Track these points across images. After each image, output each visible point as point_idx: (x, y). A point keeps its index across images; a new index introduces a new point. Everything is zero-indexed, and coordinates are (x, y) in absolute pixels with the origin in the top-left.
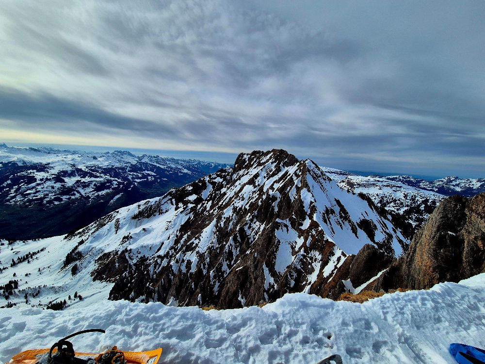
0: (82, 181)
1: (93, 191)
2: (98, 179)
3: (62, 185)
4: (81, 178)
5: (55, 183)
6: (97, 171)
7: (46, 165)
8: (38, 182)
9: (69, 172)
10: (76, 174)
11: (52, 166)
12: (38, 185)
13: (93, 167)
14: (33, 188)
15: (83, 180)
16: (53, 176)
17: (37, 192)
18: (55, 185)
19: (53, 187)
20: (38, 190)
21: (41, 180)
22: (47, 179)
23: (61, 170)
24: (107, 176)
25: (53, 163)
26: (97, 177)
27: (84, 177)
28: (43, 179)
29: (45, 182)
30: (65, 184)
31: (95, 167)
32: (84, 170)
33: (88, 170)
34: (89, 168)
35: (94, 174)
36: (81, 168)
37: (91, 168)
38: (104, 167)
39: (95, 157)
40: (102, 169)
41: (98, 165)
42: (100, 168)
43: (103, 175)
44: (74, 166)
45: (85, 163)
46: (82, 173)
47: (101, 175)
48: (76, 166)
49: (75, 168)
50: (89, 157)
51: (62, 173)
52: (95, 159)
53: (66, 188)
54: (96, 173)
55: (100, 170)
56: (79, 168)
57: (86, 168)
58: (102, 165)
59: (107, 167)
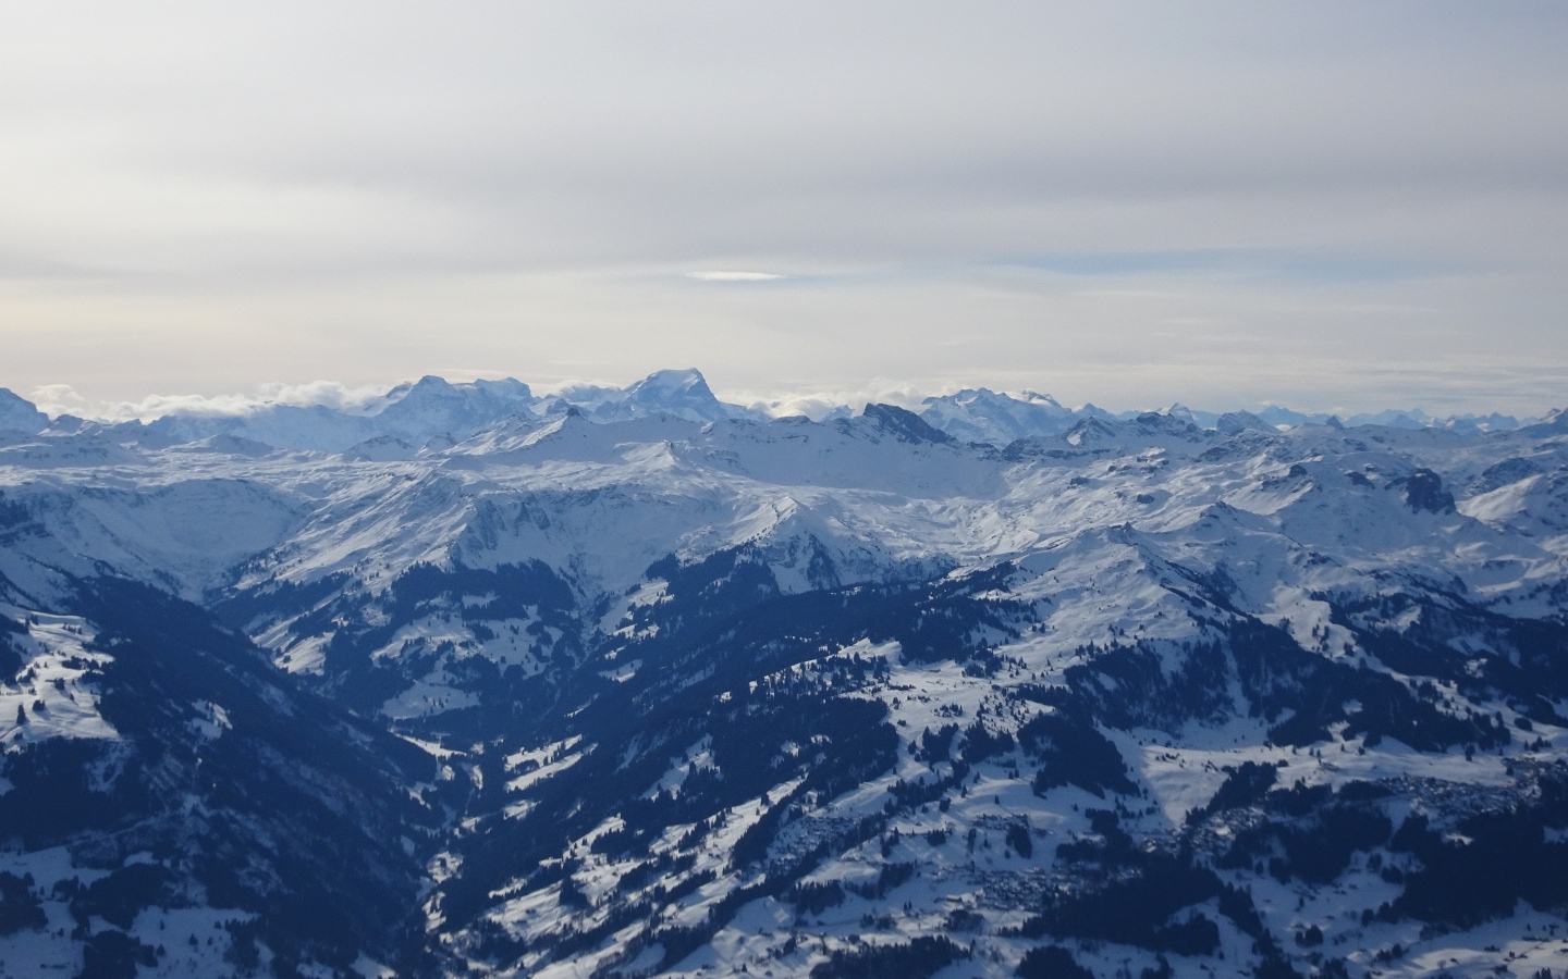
0: (1286, 780)
1: (1389, 915)
2: (1453, 767)
3: (1101, 821)
4: (1278, 738)
5: (1040, 788)
6: (1449, 667)
7: (979, 580)
8: (912, 770)
9: (1171, 665)
10: (1234, 689)
11: (1025, 592)
12: (910, 798)
13: (1399, 603)
14: (868, 828)
15: (1298, 767)
16: (1034, 708)
17: (896, 876)
18: (1038, 815)
19: (1020, 837)
20: (899, 857)
21: (935, 746)
22: (982, 746)
23: (1103, 642)
24: (1549, 732)
25: (1039, 561)
26: (1438, 734)
27: (1304, 734)
28: (949, 732)
29: (961, 771)
30: (1134, 805)
31: (1424, 602)
32: (1309, 644)
33: (1348, 650)
34: (1360, 619)
35: (1414, 693)
36: (1286, 622)
37: (1379, 625)
38: (1520, 611)
39: (1436, 477)
40: (1501, 631)
41: (1464, 589)
42: (1478, 625)
43: (1511, 705)
44: (1222, 602)
45: (1324, 560)
46: (1287, 680)
47: (1481, 711)
48: (1235, 600)
49: (1225, 615)
50: (1371, 477)
51: (1108, 673)
52: (1433, 507)
53: (1136, 857)
54: (1428, 689)
55: (1476, 642)
56: (1269, 619)
57: (1339, 615)
58: (1499, 588)
59: (1554, 610)
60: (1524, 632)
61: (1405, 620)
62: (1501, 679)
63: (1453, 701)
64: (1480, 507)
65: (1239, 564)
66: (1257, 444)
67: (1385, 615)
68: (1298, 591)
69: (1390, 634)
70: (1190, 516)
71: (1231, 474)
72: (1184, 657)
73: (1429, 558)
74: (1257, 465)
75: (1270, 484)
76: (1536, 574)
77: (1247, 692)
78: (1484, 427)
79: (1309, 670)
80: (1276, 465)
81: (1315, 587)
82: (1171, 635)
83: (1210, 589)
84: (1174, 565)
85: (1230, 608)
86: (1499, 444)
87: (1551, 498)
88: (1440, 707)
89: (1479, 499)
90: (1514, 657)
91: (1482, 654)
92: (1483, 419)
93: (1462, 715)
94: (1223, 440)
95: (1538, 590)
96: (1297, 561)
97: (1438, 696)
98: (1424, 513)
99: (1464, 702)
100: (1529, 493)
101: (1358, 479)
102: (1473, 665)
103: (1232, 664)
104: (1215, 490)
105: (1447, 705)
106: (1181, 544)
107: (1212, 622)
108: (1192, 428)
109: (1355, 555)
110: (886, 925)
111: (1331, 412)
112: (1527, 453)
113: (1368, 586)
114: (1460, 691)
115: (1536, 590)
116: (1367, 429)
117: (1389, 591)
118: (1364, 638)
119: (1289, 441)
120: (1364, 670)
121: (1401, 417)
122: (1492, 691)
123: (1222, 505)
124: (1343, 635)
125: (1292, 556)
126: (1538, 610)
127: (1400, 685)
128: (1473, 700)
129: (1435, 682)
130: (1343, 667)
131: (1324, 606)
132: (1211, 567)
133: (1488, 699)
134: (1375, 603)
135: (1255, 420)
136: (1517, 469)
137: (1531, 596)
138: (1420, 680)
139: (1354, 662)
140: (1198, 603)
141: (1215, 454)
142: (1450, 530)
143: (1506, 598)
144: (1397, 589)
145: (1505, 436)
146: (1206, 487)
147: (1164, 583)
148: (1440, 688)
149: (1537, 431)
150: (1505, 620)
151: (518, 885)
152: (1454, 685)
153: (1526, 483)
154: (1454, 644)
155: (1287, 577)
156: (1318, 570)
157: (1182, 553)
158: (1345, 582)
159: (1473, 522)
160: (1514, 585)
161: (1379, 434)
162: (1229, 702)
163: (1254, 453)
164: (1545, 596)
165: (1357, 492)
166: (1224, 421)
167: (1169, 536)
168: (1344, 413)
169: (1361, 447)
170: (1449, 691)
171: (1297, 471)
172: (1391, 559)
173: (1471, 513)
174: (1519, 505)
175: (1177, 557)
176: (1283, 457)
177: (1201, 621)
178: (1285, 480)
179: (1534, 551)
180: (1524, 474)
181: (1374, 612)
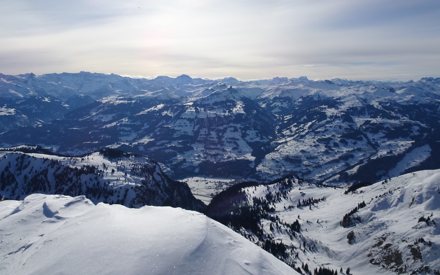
0: (372, 122)
1: (383, 137)
2: (393, 121)
3: (349, 126)
4: (371, 117)
5: (343, 122)
6: (393, 110)
7: (337, 99)
8: (328, 119)
9: (359, 109)
10: (366, 112)
11: (342, 101)
12: (328, 122)
13: (387, 103)
14: (323, 125)
15: (374, 121)
16: (343, 113)
17: (326, 131)
18: (342, 125)
19: (340, 127)
20: (327, 128)
21: (331, 117)
22: (336, 117)
23: (351, 106)
24: (405, 118)
25: (344, 97)
26: (391, 118)
27: (375, 117)
28: (333, 115)
29: (334, 120)
30: (353, 124)
31: (391, 103)
32: (376, 107)
33: (381, 108)
34: (382, 104)
35: (389, 113)
36: (373, 105)
37: (385, 105)
38: (402, 104)
39: (393, 88)
40: (400, 106)
41: (395, 101)
42: (397, 105)
43: (401, 115)
44: (366, 102)
45: (378, 98)
46: (373, 111)
47: (397, 115)
48: (367, 102)
49: (366, 104)
50: (385, 88)
51: (351, 110)
52: (392, 92)
53: (354, 130)
54: (390, 113)
55: (397, 107)
56: (371, 104)
57: (380, 104)
58: (400, 101)
59: (407, 104)
60: (403, 106)
61: (388, 105)
62: (399, 111)
63: (393, 114)
64: (398, 92)
65: (368, 98)
66: (371, 84)
67: (385, 104)
68: (375, 101)
69: (386, 106)
70: (362, 92)
71: (367, 88)
72: (361, 108)
73: (391, 98)
74: (371, 87)
75: (372, 89)
76: (405, 100)
77: (368, 112)
78: (399, 83)
79: (376, 110)
80: (373, 87)
81: (377, 101)
82: (359, 106)
83: (364, 101)
84: (360, 98)
85: (366, 103)
86: (401, 85)
87: (408, 91)
88: (392, 115)
89: (398, 91)
90: (401, 109)
91: (397, 109)
92: (399, 82)
93: (394, 116)
94: (367, 84)
95: (405, 101)
96: (375, 98)
97: (392, 113)
98: (391, 92)
99: (395, 114)
100: (405, 90)
101: (383, 88)
102: (396, 110)
103: (366, 109)
104: (365, 90)
105: (392, 114)
106: (361, 96)
107: (364, 104)
108: (363, 83)
109: (382, 97)
110: (325, 136)
111: (380, 81)
112: (405, 85)
113: (384, 101)
114: (394, 113)
115: (405, 102)
116: (385, 83)
117: (386, 101)
118: (383, 107)
119: (375, 84)
120: (382, 110)
121: (389, 81)
122: (399, 113)
123: (366, 91)
124: (380, 106)
125: (374, 97)
126: (405, 104)
127: (387, 112)
128: (396, 114)
129: (391, 112)
130: (380, 110)
131: (378, 103)
132: (364, 98)
133: (398, 114)
134: (384, 103)
135: (370, 82)
136: (404, 87)
137: (404, 102)
138: (389, 111)
139: (381, 109)
140: (362, 102)
141: (366, 86)
142: (394, 94)
143: (401, 102)
144: (387, 101)
145: (402, 84)
146: (364, 89)
147: (359, 100)
148: (392, 112)
149: (406, 83)
150: (400, 105)
151: (285, 130)
152: (394, 112)
153: (405, 89)
154: (394, 107)
155: (374, 99)
156: (377, 99)
157: (361, 97)
158: (381, 100)
159: (397, 94)
160: (402, 101)
161: (386, 83)
162: (366, 113)
163: (370, 85)
164: (406, 102)
165: (383, 90)
166: (367, 82)
167: (360, 95)
168: (382, 81)
169: (384, 85)
170: (393, 113)
171: (376, 88)
172: (387, 98)
173: (397, 93)
174: (404, 92)
175: (360, 97)
176: (374, 86)
177: (363, 104)
178: (374, 89)
179: (405, 97)
180: (404, 88)
181: (384, 104)
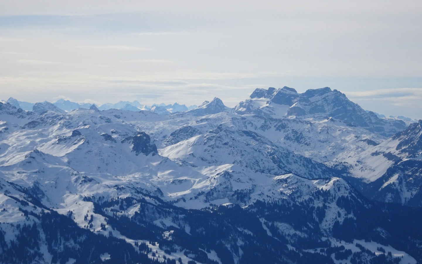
9: (10, 236)
31: (142, 201)
34: (109, 211)
39: (148, 137)
40: (181, 216)
41: (162, 194)
44: (37, 203)
45: (90, 180)
48: (44, 202)
50: (114, 136)
52: (146, 152)
57: (98, 209)
58: (180, 194)
59: (207, 205)
61: (132, 211)
63: (157, 252)
64: (170, 152)
66: (54, 119)
67: (122, 208)
68: (77, 197)
69: (125, 218)
70: (20, 157)
71: (41, 135)
72: (17, 233)
74: (55, 130)
75: (62, 140)
76: (198, 186)
77: (50, 250)
78: (170, 110)
80: (65, 130)
81: (86, 194)
83: (30, 196)
84: (12, 184)
85: (41, 206)
86: (179, 119)
87: (206, 147)
88: (150, 256)
89: (169, 147)
90: (188, 230)
91: (171, 228)
92: (170, 106)
94: (36, 117)
95: (199, 194)
96: (76, 181)
97: (149, 251)
98: (141, 155)
99: (162, 253)
100: (194, 145)
101: (107, 137)
102: (167, 234)
103: (43, 236)
104: (33, 143)
105: (154, 255)
108: (20, 111)
109: (106, 177)
111: (92, 102)
112: (193, 123)
113: (113, 194)
114: (161, 247)
115: (198, 194)
116: (112, 111)
117: (124, 196)
118: (111, 221)
119: (71, 118)
121: (128, 105)
122: (176, 247)
123: (37, 152)
124: (100, 219)
125: (74, 178)
126: (199, 205)
127: (130, 245)
128: (167, 252)
129: (148, 243)
131: (90, 204)
133: (175, 251)
134: (117, 202)
135: (53, 106)
136: (188, 132)
137: (196, 198)
138: (140, 242)
139: (106, 234)
140: (24, 204)
141: (33, 124)
142: (155, 164)
143: (183, 199)
144: (128, 195)
145: (182, 115)
146: (28, 142)
148: (150, 246)
149: (197, 112)
150: (183, 211)
152: (157, 245)
153: (193, 139)
154: (157, 223)
156: (87, 185)
157: (16, 177)
158: (101, 191)
159: (166, 159)
160: (187, 192)
161: (117, 114)
162: (41, 256)
163: (53, 124)
164: (202, 198)
165: (107, 144)
166: (37, 107)
167: (9, 168)
168: (99, 105)
169: (108, 121)
170: (155, 248)
171: (76, 133)
172: (125, 180)
173: (165, 155)
174: (190, 150)
175: (13, 179)
176: (68, 125)
177: (26, 213)
178: (70, 138)
179: (197, 175)
180: (192, 135)
181: (116, 207)
